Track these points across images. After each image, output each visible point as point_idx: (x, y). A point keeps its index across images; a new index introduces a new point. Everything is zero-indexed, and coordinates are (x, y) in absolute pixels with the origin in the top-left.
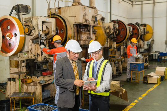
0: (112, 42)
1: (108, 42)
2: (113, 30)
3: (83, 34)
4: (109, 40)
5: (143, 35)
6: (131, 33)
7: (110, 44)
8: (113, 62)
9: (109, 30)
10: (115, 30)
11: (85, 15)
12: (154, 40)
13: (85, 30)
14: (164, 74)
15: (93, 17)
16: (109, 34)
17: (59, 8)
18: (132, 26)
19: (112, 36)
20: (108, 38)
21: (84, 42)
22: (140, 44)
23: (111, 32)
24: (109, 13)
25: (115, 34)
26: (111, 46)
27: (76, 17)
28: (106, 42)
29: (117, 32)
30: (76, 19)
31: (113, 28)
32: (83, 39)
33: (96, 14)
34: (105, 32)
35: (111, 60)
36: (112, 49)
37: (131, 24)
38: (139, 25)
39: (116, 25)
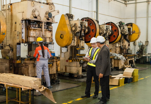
0: (80, 40)
1: (74, 40)
2: (79, 28)
3: (32, 30)
4: (76, 39)
5: (127, 35)
6: (110, 33)
7: (77, 42)
8: (78, 61)
9: (75, 28)
10: (83, 28)
11: (34, 11)
12: (148, 41)
13: (35, 26)
14: (132, 76)
15: (46, 14)
16: (75, 33)
17: (11, 4)
18: (111, 25)
19: (79, 34)
20: (75, 37)
21: (34, 39)
22: (124, 44)
23: (77, 30)
25: (83, 32)
26: (79, 45)
27: (24, 13)
28: (73, 41)
29: (87, 30)
30: (24, 15)
31: (79, 25)
32: (33, 36)
33: (52, 11)
34: (72, 30)
35: (77, 59)
36: (79, 48)
37: (110, 23)
38: (123, 25)
39: (85, 23)
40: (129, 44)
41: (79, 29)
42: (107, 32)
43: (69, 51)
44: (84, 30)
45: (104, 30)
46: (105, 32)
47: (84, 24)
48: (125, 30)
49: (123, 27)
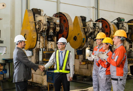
0: (47, 41)
1: (40, 41)
2: (45, 25)
6: (101, 31)
7: (44, 44)
9: (39, 26)
10: (52, 26)
16: (39, 32)
19: (45, 33)
20: (41, 37)
23: (41, 28)
24: (93, 8)
25: (51, 31)
26: (46, 47)
28: (38, 42)
29: (58, 29)
31: (45, 22)
34: (36, 28)
36: (46, 51)
37: (101, 19)
38: (122, 21)
39: (56, 20)
40: (132, 45)
41: (44, 28)
42: (95, 30)
43: (35, 54)
44: (53, 28)
45: (90, 29)
46: (91, 30)
47: (54, 21)
48: (124, 28)
49: (122, 24)
